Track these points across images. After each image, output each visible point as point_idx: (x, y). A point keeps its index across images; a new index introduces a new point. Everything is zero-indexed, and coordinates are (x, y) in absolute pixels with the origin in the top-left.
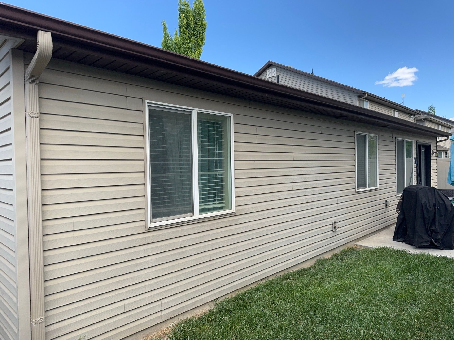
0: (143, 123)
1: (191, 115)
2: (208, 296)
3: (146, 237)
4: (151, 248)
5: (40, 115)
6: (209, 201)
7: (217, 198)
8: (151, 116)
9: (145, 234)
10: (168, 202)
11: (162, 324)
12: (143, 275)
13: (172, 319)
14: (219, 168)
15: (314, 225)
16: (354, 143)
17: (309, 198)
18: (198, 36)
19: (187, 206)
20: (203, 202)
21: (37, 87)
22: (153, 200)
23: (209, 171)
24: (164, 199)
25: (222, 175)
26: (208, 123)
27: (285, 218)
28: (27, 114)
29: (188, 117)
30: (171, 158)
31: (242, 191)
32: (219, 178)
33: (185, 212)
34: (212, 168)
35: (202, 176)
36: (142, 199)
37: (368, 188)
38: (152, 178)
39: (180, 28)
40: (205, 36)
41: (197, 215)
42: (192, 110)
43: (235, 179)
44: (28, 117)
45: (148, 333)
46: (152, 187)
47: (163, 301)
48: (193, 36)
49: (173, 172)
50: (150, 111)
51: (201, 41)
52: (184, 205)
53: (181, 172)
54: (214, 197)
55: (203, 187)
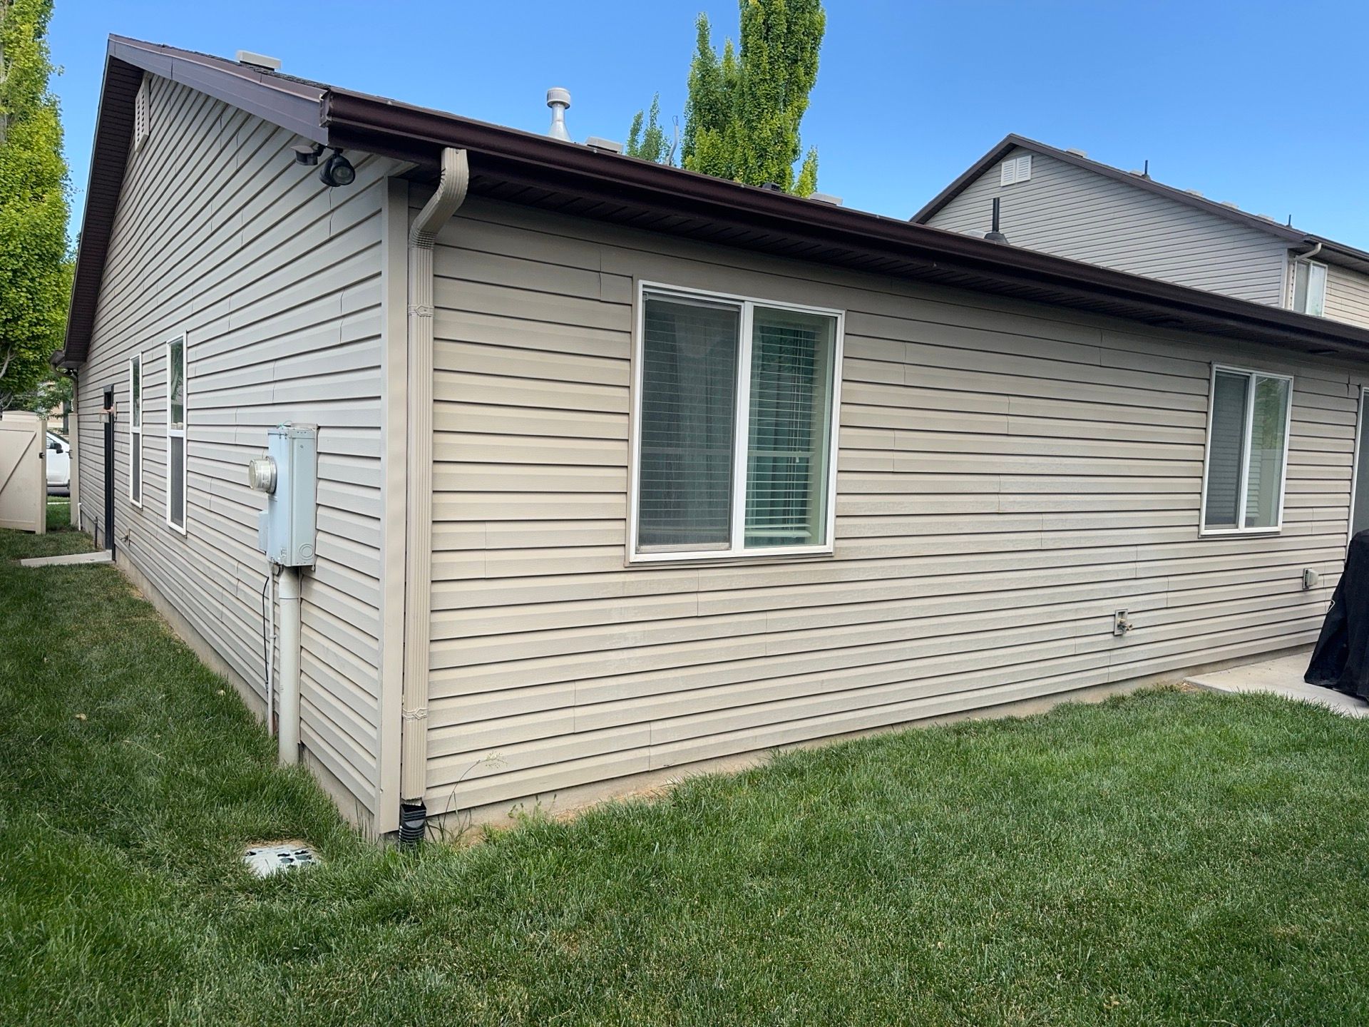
0: (630, 333)
1: (738, 313)
2: (756, 737)
3: (624, 583)
4: (635, 608)
5: (434, 312)
6: (771, 521)
7: (792, 515)
8: (648, 315)
9: (623, 575)
10: (677, 514)
11: (650, 776)
12: (614, 662)
13: (672, 770)
14: (802, 442)
15: (1055, 612)
16: (1205, 398)
17: (1048, 539)
18: (796, 61)
19: (717, 528)
20: (758, 522)
21: (431, 253)
22: (642, 504)
23: (775, 449)
24: (666, 505)
25: (807, 460)
26: (782, 331)
27: (970, 582)
28: (413, 308)
29: (731, 318)
30: (687, 413)
31: (854, 504)
32: (799, 468)
33: (714, 539)
34: (783, 442)
35: (759, 459)
36: (621, 498)
37: (1242, 529)
38: (644, 456)
39: (746, 36)
40: (818, 59)
41: (738, 548)
42: (743, 301)
43: (839, 471)
44: (414, 316)
45: (619, 789)
46: (644, 475)
47: (655, 726)
48: (781, 60)
49: (690, 446)
50: (648, 304)
51: (806, 74)
52: (712, 523)
53: (708, 447)
54: (785, 513)
55: (758, 486)
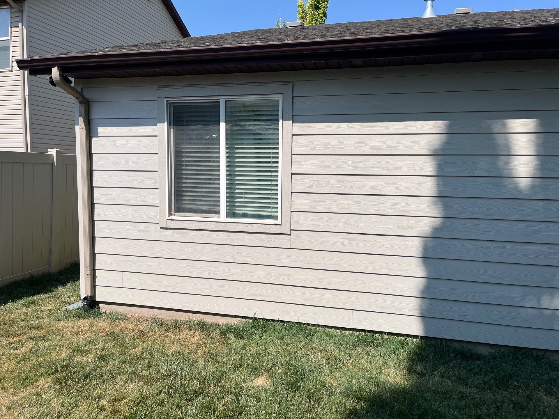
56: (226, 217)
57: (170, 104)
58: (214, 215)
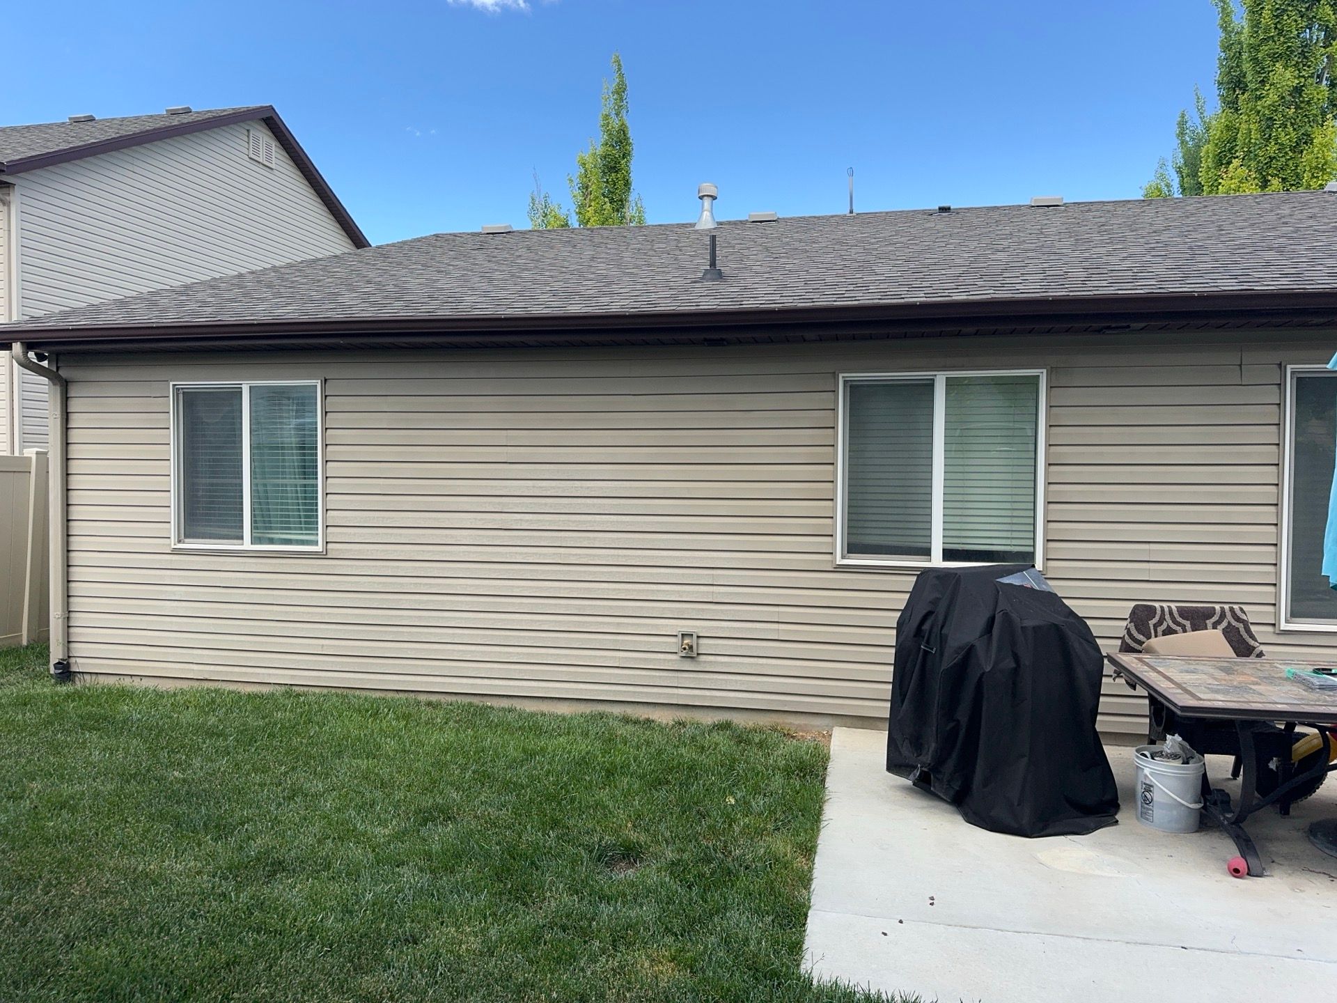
0: (169, 412)
1: (239, 393)
3: (171, 561)
9: (171, 556)
16: (828, 412)
19: (230, 530)
21: (59, 388)
33: (233, 538)
36: (162, 510)
37: (938, 563)
41: (247, 544)
42: (241, 384)
43: (327, 494)
50: (179, 396)
52: (232, 527)
56: (252, 543)
57: (178, 389)
58: (235, 541)
